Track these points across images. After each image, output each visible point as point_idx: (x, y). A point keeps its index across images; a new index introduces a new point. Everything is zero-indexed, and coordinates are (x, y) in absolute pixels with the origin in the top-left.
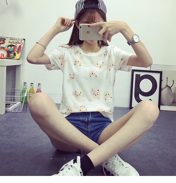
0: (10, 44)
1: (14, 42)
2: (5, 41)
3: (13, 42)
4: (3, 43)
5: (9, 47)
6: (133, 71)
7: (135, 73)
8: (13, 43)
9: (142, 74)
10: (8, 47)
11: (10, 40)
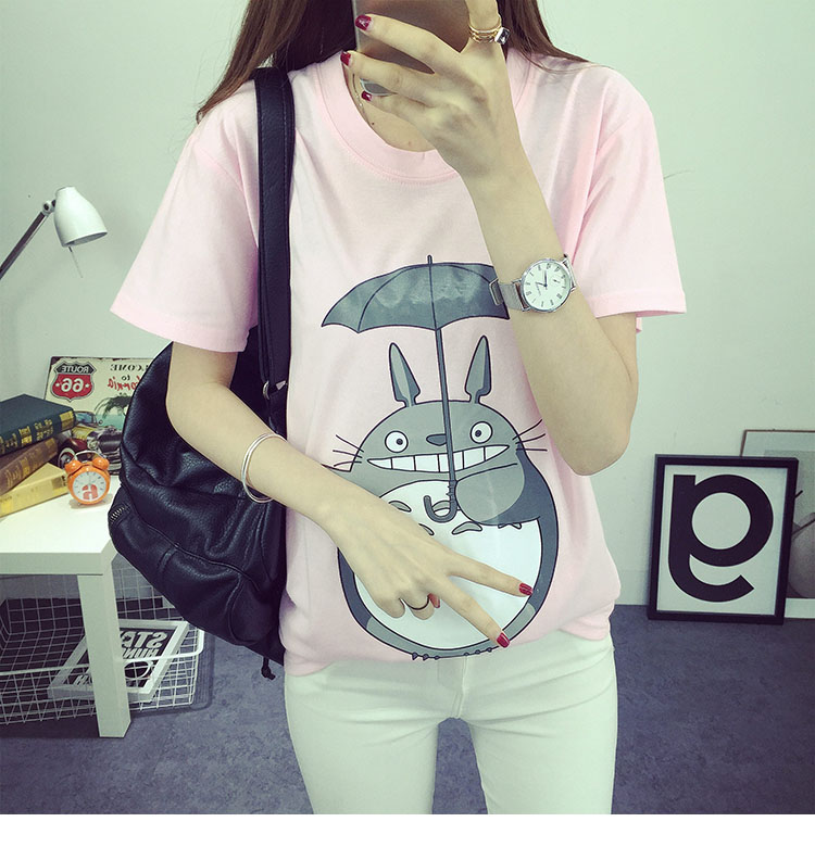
0: (115, 393)
1: (129, 382)
2: (94, 377)
3: (127, 382)
4: (86, 392)
5: (114, 411)
6: (662, 462)
7: (671, 472)
8: (126, 385)
9: (702, 474)
10: (108, 409)
11: (115, 373)
